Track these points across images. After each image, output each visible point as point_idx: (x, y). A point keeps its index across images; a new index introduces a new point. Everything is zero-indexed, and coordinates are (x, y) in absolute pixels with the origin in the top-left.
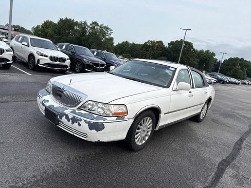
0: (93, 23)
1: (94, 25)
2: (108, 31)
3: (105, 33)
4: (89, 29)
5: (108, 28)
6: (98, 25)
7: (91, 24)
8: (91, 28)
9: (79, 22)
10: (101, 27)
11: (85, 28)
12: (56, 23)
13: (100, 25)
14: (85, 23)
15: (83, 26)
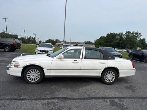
0: (127, 32)
1: (127, 33)
2: (138, 35)
3: (136, 37)
4: (124, 36)
5: (138, 33)
6: (130, 33)
7: (125, 33)
8: (126, 35)
9: (118, 33)
10: (132, 33)
11: (122, 36)
12: (105, 36)
13: (131, 33)
14: (122, 33)
15: (120, 35)
